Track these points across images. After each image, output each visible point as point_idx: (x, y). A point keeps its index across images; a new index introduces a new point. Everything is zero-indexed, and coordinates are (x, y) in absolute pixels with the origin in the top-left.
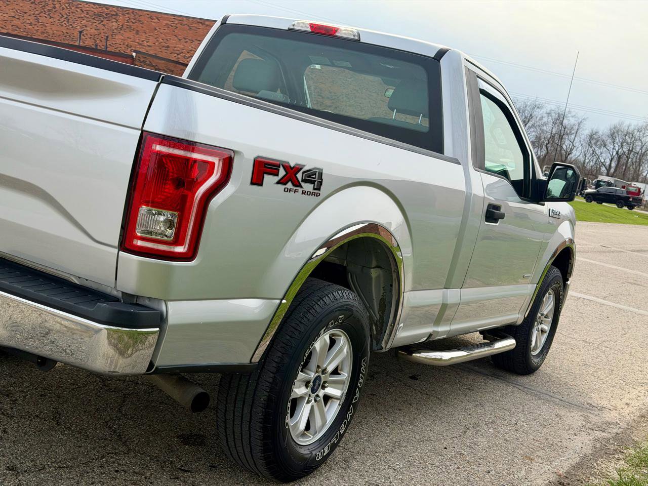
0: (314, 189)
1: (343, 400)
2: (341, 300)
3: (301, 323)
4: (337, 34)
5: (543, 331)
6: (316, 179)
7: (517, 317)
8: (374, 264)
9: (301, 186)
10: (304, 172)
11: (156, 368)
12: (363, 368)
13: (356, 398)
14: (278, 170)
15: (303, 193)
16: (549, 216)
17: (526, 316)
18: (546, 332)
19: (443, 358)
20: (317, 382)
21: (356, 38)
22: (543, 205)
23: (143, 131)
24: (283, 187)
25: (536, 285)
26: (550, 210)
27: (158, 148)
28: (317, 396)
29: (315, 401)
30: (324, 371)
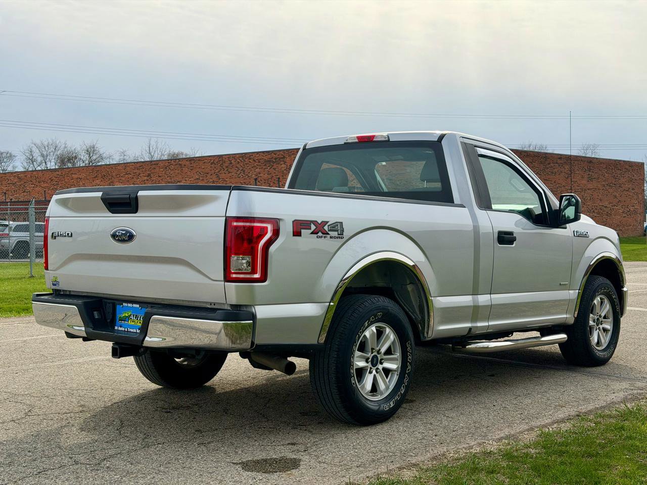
0: (338, 234)
1: (399, 371)
2: (378, 303)
3: (350, 319)
4: (375, 140)
5: (605, 330)
6: (339, 228)
7: (567, 317)
8: (408, 282)
9: (328, 234)
10: (328, 226)
11: (256, 345)
12: (409, 348)
13: (409, 370)
14: (310, 226)
15: (331, 237)
16: (574, 236)
17: (576, 316)
18: (609, 330)
19: (490, 346)
20: (375, 359)
21: (387, 139)
22: (566, 228)
23: (226, 217)
24: (316, 235)
25: (578, 291)
26: (574, 231)
27: (235, 224)
28: (378, 369)
29: (377, 372)
30: (379, 352)
